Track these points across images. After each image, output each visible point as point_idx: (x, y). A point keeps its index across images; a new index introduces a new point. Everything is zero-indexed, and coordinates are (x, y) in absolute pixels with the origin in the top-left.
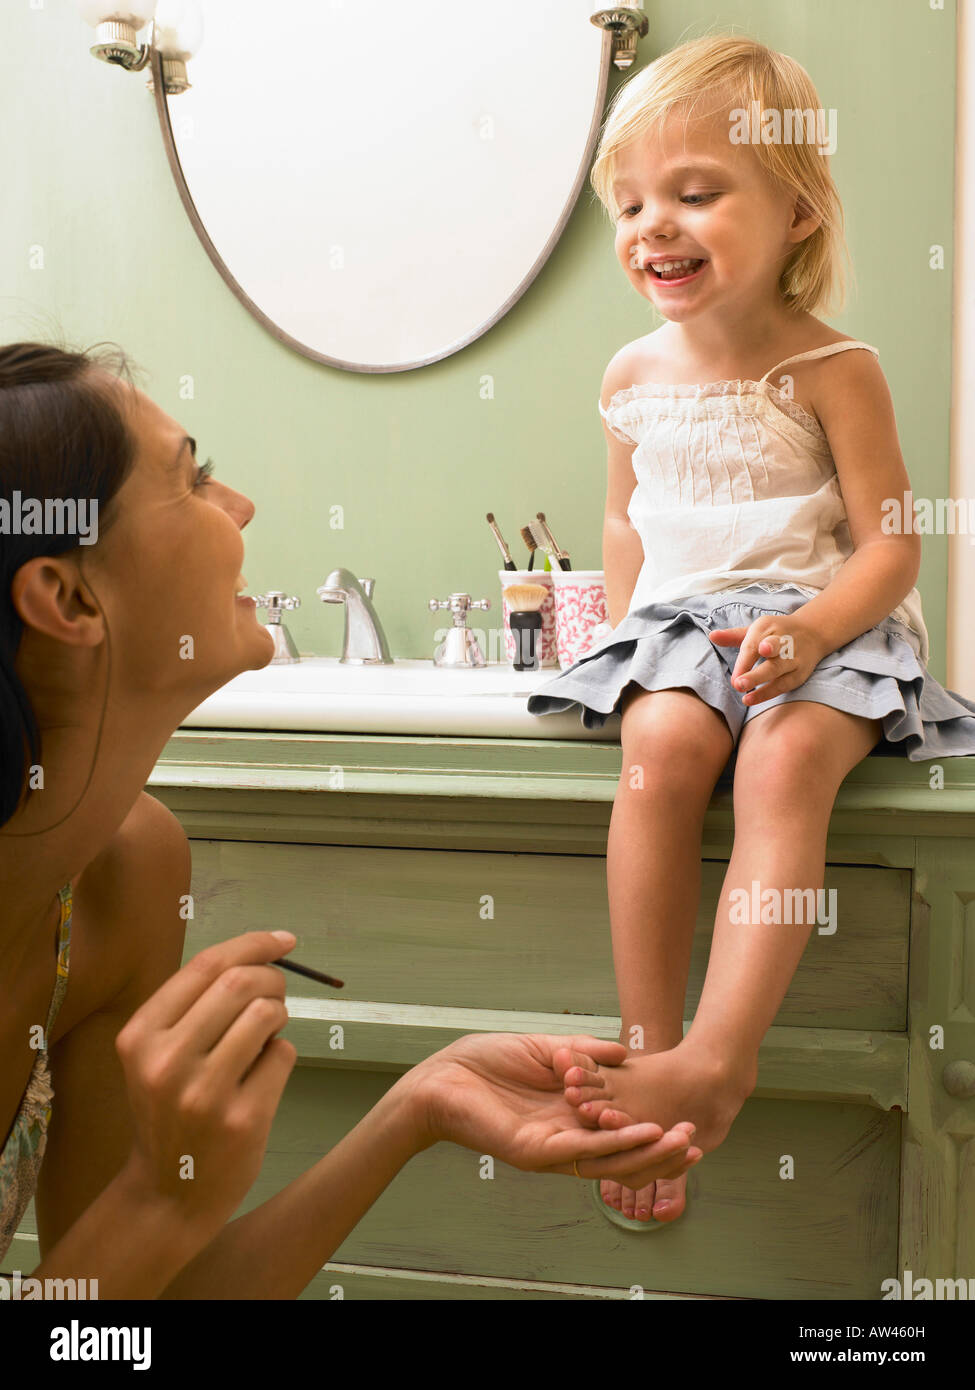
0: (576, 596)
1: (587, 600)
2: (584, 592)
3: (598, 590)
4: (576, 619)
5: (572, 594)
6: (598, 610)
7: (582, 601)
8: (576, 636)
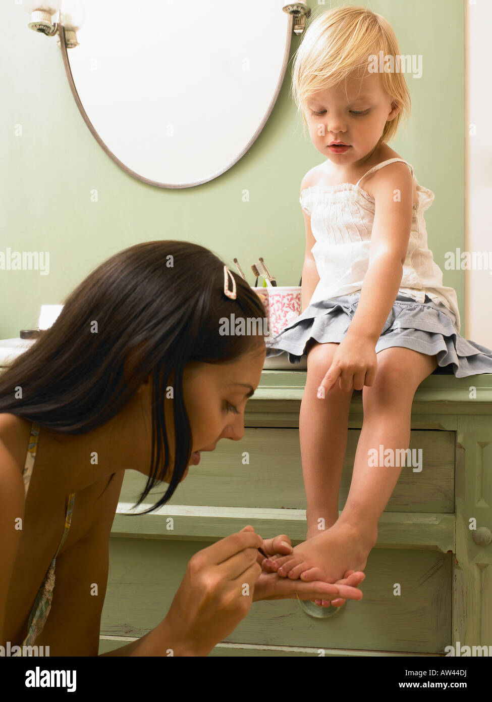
1: (286, 301)
3: (291, 296)
4: (280, 311)
5: (278, 298)
6: (291, 306)
7: (283, 302)
8: (280, 319)
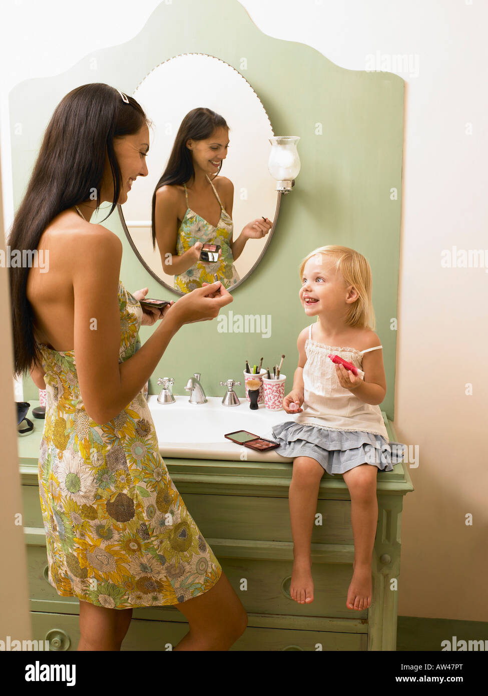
0: (271, 387)
1: (274, 388)
2: (273, 386)
4: (271, 395)
5: (269, 386)
6: (278, 392)
7: (273, 389)
8: (271, 400)
